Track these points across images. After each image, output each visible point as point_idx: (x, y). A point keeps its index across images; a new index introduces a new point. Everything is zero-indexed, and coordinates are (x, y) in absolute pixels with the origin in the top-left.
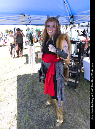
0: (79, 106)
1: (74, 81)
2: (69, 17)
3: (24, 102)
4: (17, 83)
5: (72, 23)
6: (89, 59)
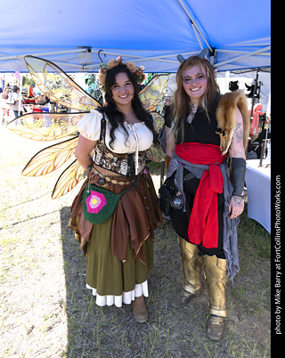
3: (84, 273)
4: (62, 227)
6: (261, 165)
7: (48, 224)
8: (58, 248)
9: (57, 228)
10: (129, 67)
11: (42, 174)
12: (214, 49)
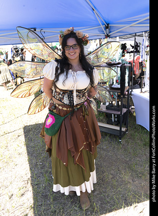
0: (126, 162)
1: (118, 128)
2: (103, 27)
3: (40, 162)
4: (25, 137)
5: (108, 36)
6: (141, 92)
7: (17, 136)
8: (24, 149)
9: (22, 138)
10: (77, 34)
11: (22, 97)
12: (108, 24)
